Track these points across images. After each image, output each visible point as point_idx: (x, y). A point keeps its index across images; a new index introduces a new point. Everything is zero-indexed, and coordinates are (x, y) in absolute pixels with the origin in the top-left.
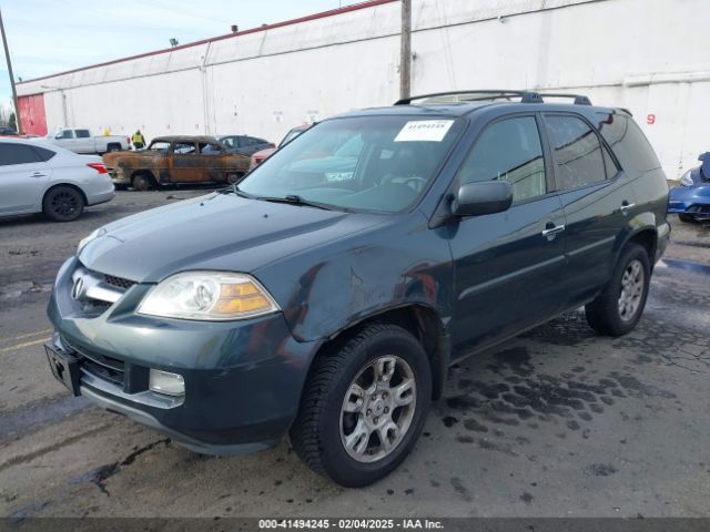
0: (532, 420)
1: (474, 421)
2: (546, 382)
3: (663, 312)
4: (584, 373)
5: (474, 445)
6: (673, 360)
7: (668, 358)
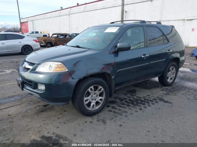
0: (130, 107)
1: (114, 107)
2: (138, 98)
3: (179, 82)
4: (150, 97)
5: (112, 112)
6: (176, 94)
7: (175, 94)
